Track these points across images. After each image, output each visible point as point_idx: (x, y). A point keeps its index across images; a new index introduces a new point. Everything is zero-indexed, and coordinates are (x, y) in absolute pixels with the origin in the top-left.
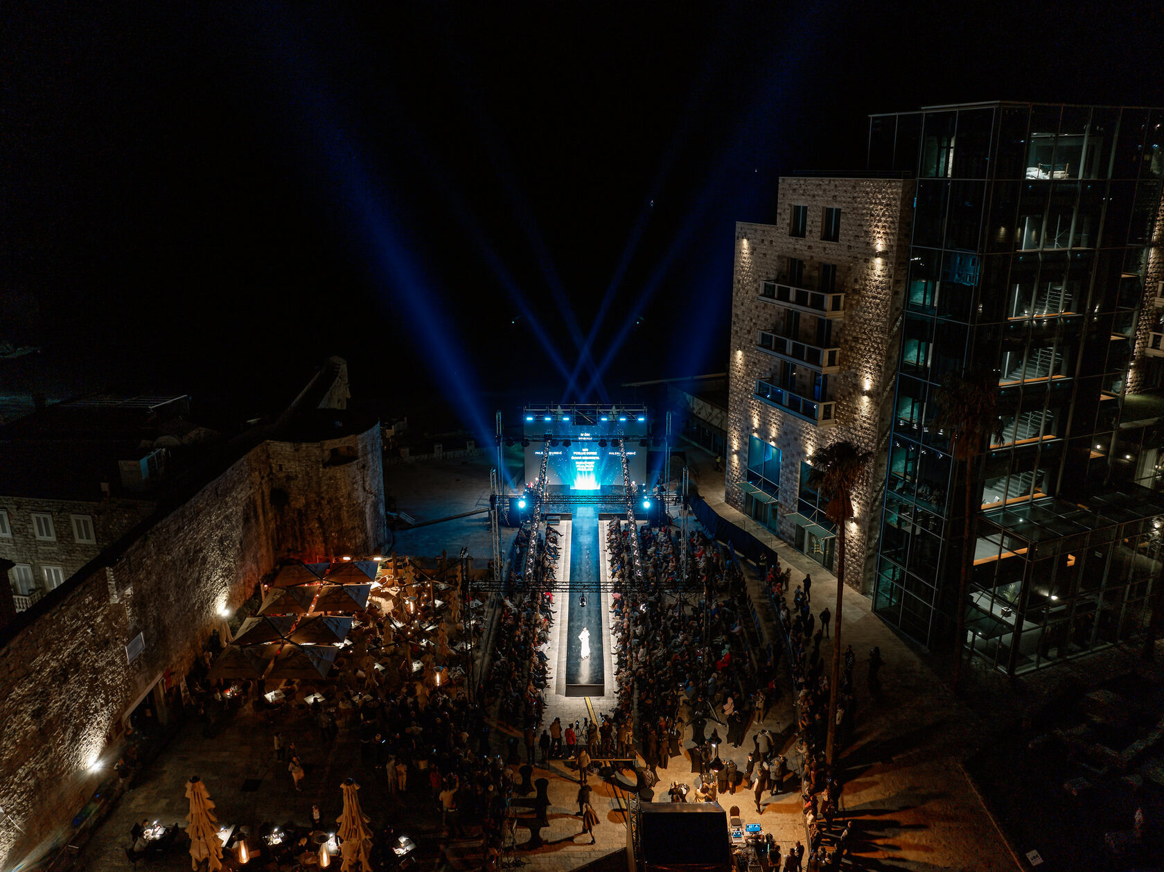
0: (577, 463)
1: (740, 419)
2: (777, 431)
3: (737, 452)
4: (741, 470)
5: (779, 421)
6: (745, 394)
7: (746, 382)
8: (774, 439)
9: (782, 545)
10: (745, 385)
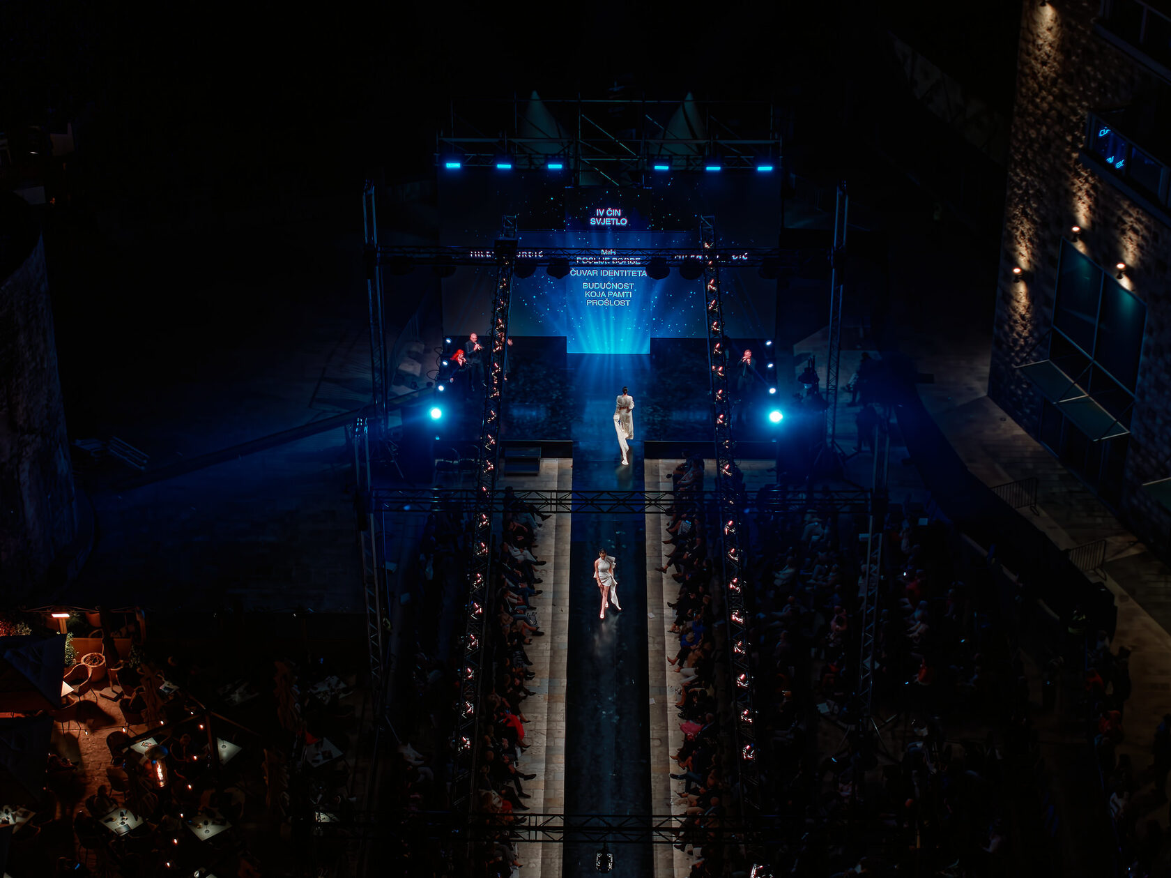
0: (585, 286)
1: (1039, 191)
2: (1136, 252)
3: (1025, 276)
4: (1036, 327)
5: (1147, 228)
6: (1057, 128)
7: (1062, 97)
8: (1129, 272)
9: (1133, 551)
10: (1059, 105)
